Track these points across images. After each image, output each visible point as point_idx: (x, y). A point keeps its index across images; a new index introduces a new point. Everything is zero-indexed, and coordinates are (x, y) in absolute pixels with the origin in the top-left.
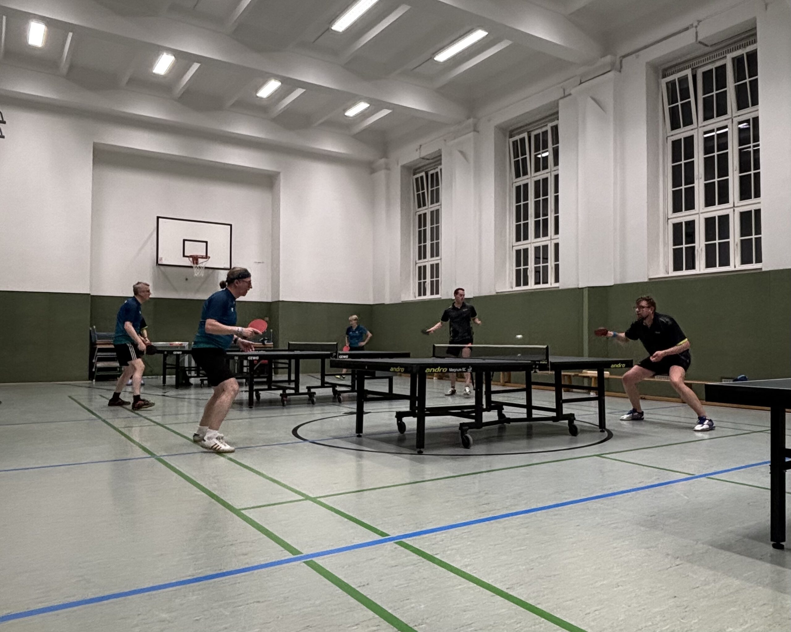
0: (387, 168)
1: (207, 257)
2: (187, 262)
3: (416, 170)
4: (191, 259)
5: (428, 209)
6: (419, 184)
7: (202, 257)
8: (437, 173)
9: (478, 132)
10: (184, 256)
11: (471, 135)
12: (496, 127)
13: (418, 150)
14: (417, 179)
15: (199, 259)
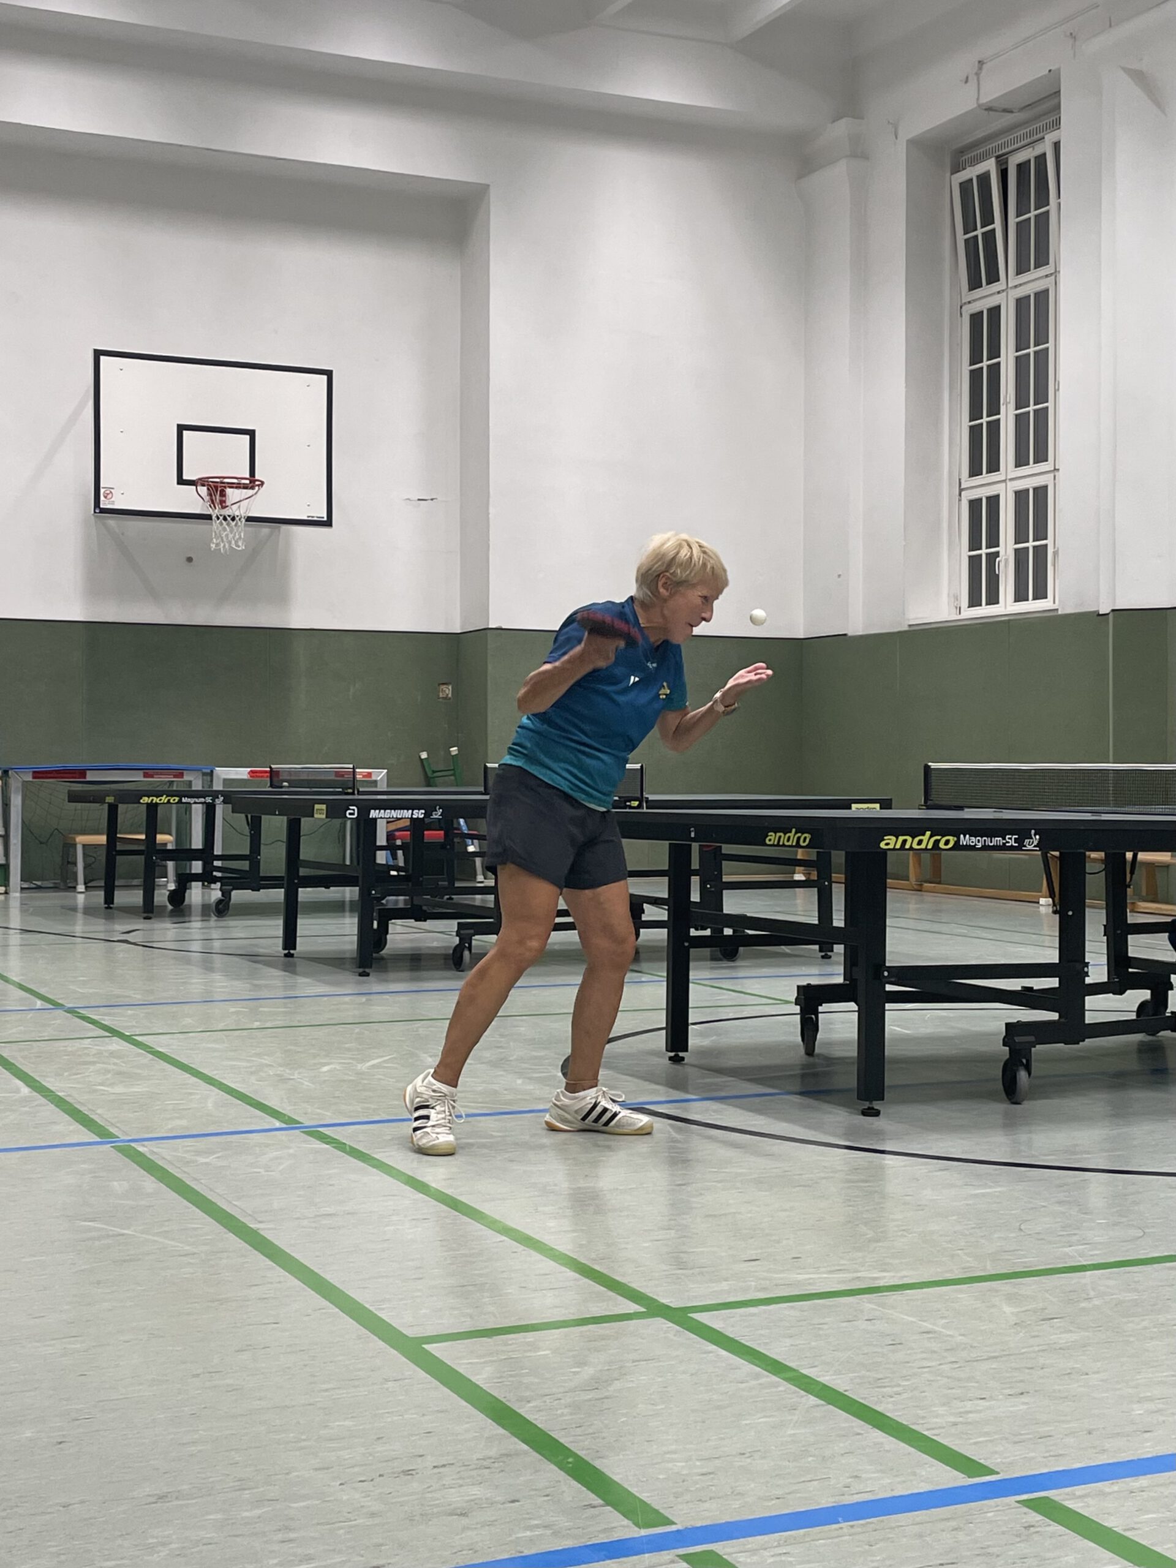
1: (252, 482)
2: (192, 501)
4: (203, 490)
7: (238, 486)
10: (181, 481)
15: (229, 491)
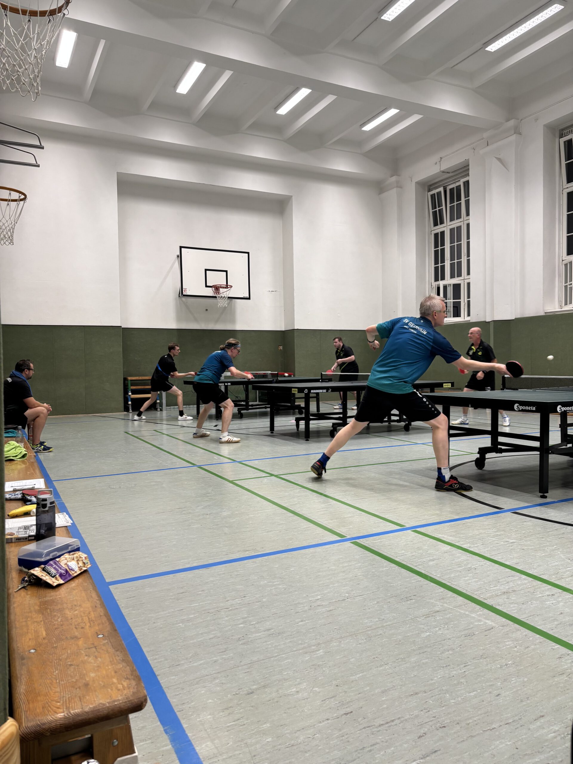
0: (399, 186)
1: (227, 286)
2: (210, 292)
3: (431, 185)
4: (213, 289)
5: (446, 227)
6: (435, 201)
7: (223, 288)
8: (458, 188)
9: (520, 134)
10: (206, 286)
11: (513, 138)
12: (545, 125)
13: (438, 164)
14: (433, 196)
15: (221, 289)
